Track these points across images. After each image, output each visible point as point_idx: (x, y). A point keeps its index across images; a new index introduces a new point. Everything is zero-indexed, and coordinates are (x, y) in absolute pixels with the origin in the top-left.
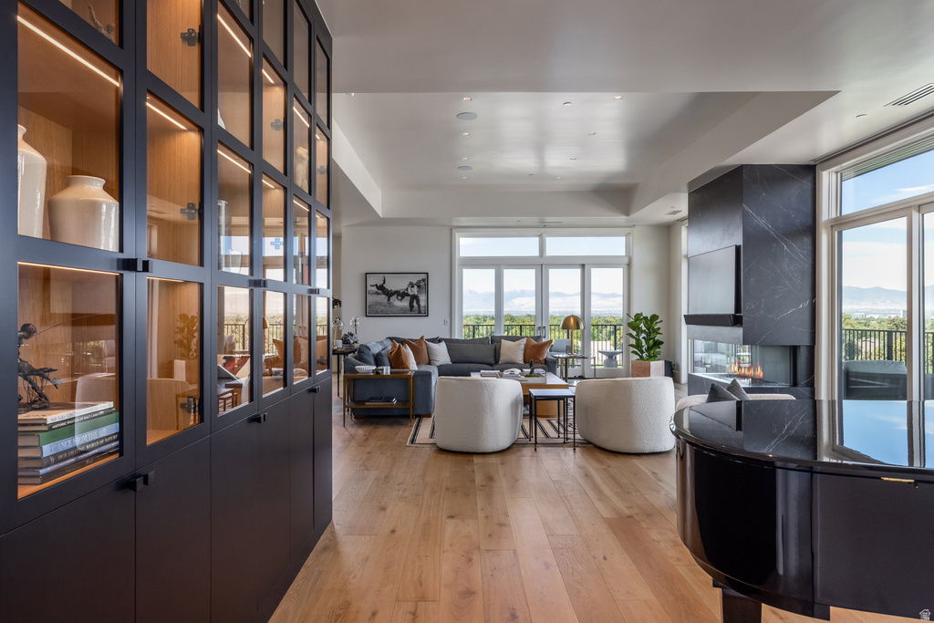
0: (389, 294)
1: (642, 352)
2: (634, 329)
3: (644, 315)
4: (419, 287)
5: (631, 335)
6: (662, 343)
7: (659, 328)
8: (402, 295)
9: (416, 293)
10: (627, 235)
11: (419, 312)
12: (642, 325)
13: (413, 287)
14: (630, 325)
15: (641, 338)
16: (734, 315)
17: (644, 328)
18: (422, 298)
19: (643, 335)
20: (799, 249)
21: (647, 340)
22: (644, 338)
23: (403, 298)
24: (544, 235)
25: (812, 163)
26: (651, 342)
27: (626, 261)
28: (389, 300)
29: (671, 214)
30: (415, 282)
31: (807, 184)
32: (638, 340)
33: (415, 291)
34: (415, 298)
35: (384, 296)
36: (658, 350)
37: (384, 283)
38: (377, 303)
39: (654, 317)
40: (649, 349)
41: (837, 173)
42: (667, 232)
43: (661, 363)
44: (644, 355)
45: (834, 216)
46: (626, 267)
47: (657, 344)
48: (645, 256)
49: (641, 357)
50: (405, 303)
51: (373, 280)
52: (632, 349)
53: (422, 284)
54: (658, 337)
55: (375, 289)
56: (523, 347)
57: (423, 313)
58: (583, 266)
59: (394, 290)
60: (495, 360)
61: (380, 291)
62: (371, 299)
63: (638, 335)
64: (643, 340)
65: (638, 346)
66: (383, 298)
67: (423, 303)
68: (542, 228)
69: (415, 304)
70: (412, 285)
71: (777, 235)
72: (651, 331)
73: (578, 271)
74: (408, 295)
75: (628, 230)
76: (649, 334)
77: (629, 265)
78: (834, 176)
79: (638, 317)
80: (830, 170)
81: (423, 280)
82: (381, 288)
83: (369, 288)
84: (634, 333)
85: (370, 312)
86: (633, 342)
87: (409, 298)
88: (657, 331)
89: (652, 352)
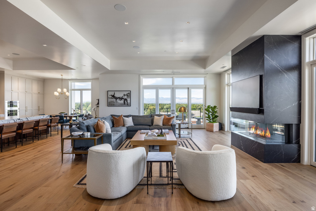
0: (116, 98)
1: (210, 119)
2: (207, 111)
3: (211, 106)
4: (127, 96)
5: (206, 113)
6: (218, 116)
7: (217, 111)
8: (121, 99)
9: (126, 98)
10: (205, 77)
11: (128, 105)
12: (210, 110)
13: (125, 96)
14: (206, 109)
15: (210, 114)
16: (259, 109)
17: (211, 111)
18: (129, 100)
19: (211, 113)
20: (292, 77)
21: (212, 115)
22: (211, 114)
23: (121, 100)
24: (174, 77)
25: (300, 34)
26: (214, 116)
27: (204, 86)
28: (116, 100)
29: (222, 68)
30: (126, 94)
31: (296, 45)
32: (209, 115)
33: (126, 97)
34: (126, 100)
35: (114, 99)
36: (216, 119)
37: (114, 94)
38: (112, 102)
39: (215, 107)
40: (213, 118)
41: (314, 38)
42: (219, 76)
43: (218, 124)
44: (211, 120)
45: (312, 60)
46: (204, 89)
47: (216, 117)
48: (211, 84)
49: (210, 121)
50: (122, 102)
51: (110, 93)
52: (206, 118)
53: (128, 95)
54: (216, 114)
55: (111, 96)
56: (162, 119)
57: (129, 105)
58: (188, 88)
59: (118, 97)
60: (152, 124)
61: (113, 97)
62: (109, 100)
63: (209, 113)
64: (211, 115)
65: (209, 117)
66: (114, 100)
67: (129, 102)
68: (173, 75)
69: (126, 102)
70: (125, 95)
71: (282, 70)
72: (214, 112)
73: (187, 90)
74: (123, 99)
75: (205, 75)
76: (213, 113)
77: (205, 88)
78: (312, 40)
79: (209, 107)
80: (310, 37)
81: (129, 93)
82: (113, 96)
83: (109, 96)
84: (207, 113)
85: (110, 104)
86: (207, 116)
87: (124, 100)
88: (216, 112)
89: (214, 119)
